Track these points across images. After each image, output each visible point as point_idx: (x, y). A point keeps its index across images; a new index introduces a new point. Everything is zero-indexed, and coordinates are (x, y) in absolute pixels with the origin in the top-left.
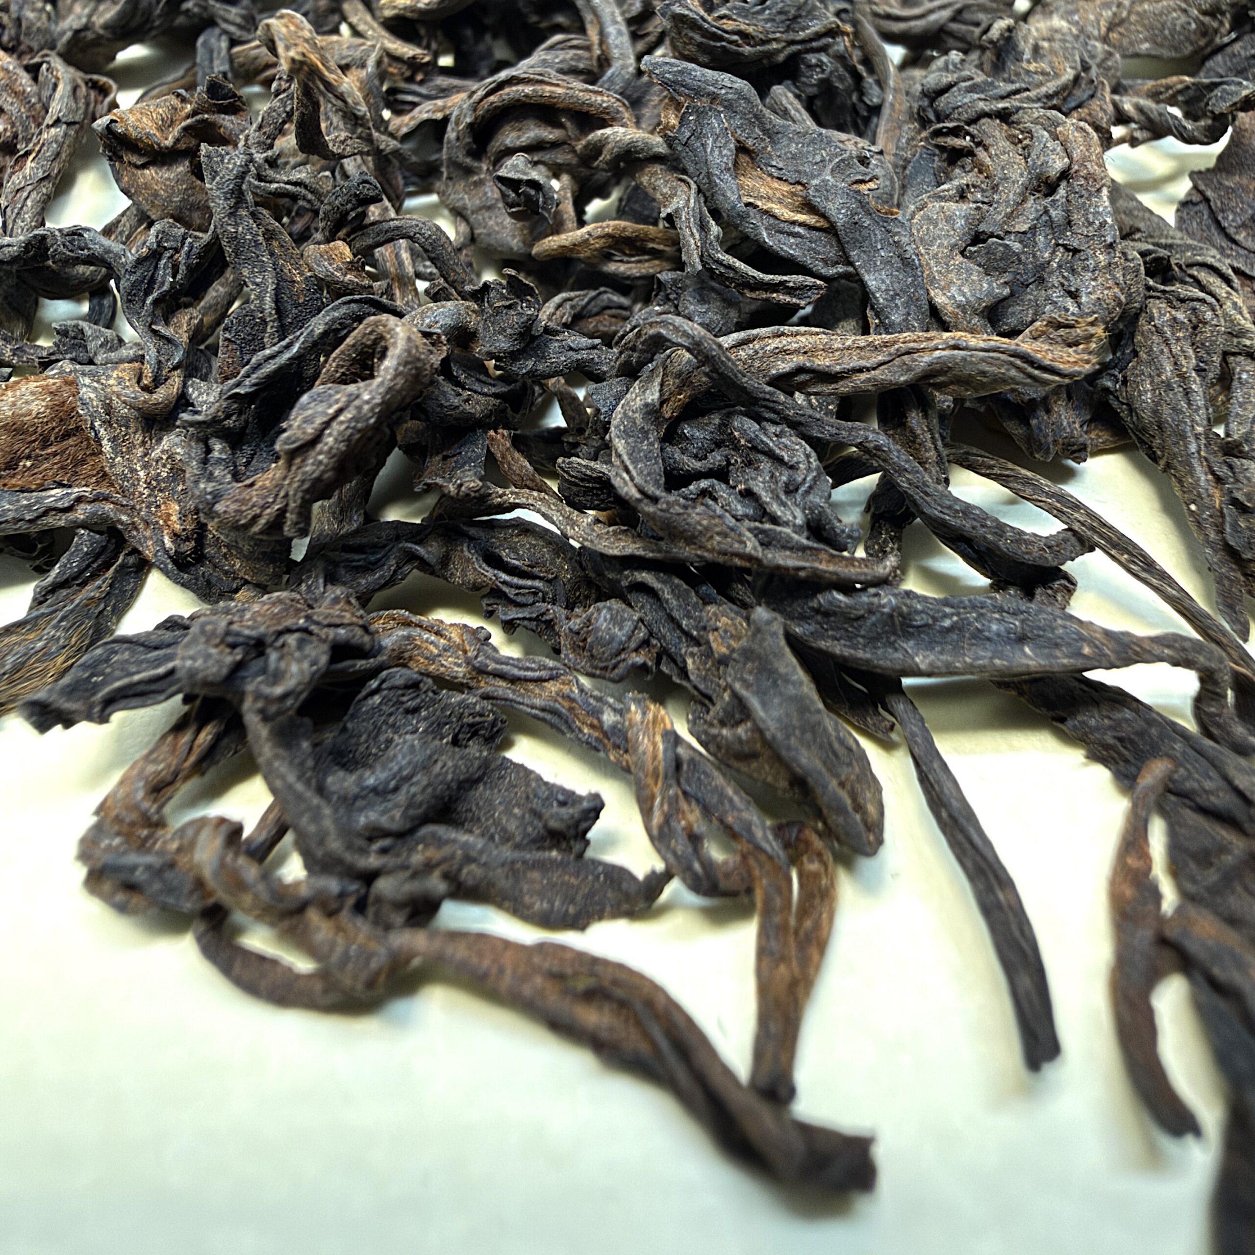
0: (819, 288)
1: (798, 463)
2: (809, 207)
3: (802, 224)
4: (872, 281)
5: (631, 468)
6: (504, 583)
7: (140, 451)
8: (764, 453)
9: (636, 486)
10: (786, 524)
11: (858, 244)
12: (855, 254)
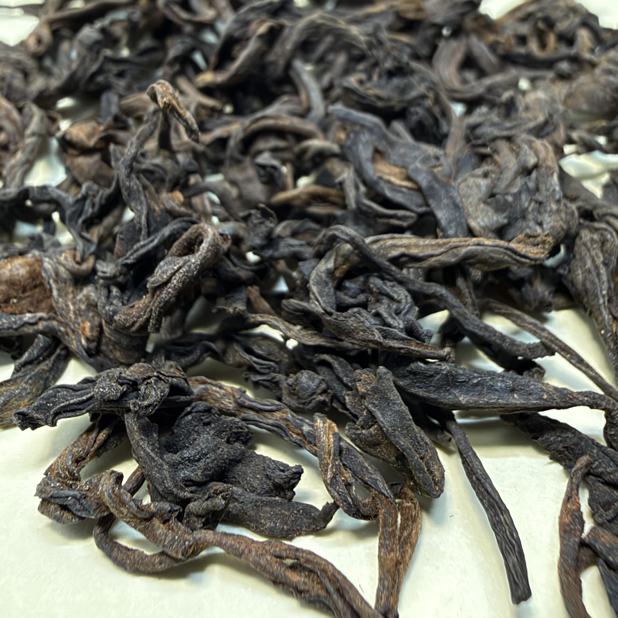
0: (412, 217)
1: (401, 299)
2: (409, 178)
3: (406, 187)
4: (440, 215)
5: (319, 299)
6: (255, 362)
7: (71, 296)
8: (385, 295)
9: (322, 307)
10: (395, 328)
11: (433, 196)
12: (431, 202)
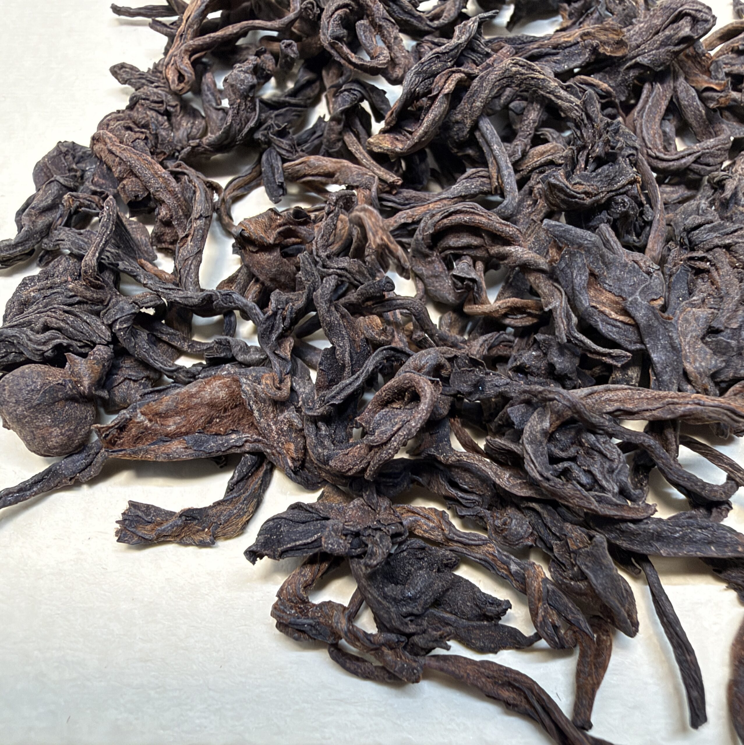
0: (628, 356)
1: (614, 458)
2: (625, 312)
3: (621, 322)
4: (655, 357)
6: (461, 498)
7: (272, 415)
8: (596, 451)
9: (538, 472)
10: (610, 492)
11: (649, 335)
12: (647, 340)
